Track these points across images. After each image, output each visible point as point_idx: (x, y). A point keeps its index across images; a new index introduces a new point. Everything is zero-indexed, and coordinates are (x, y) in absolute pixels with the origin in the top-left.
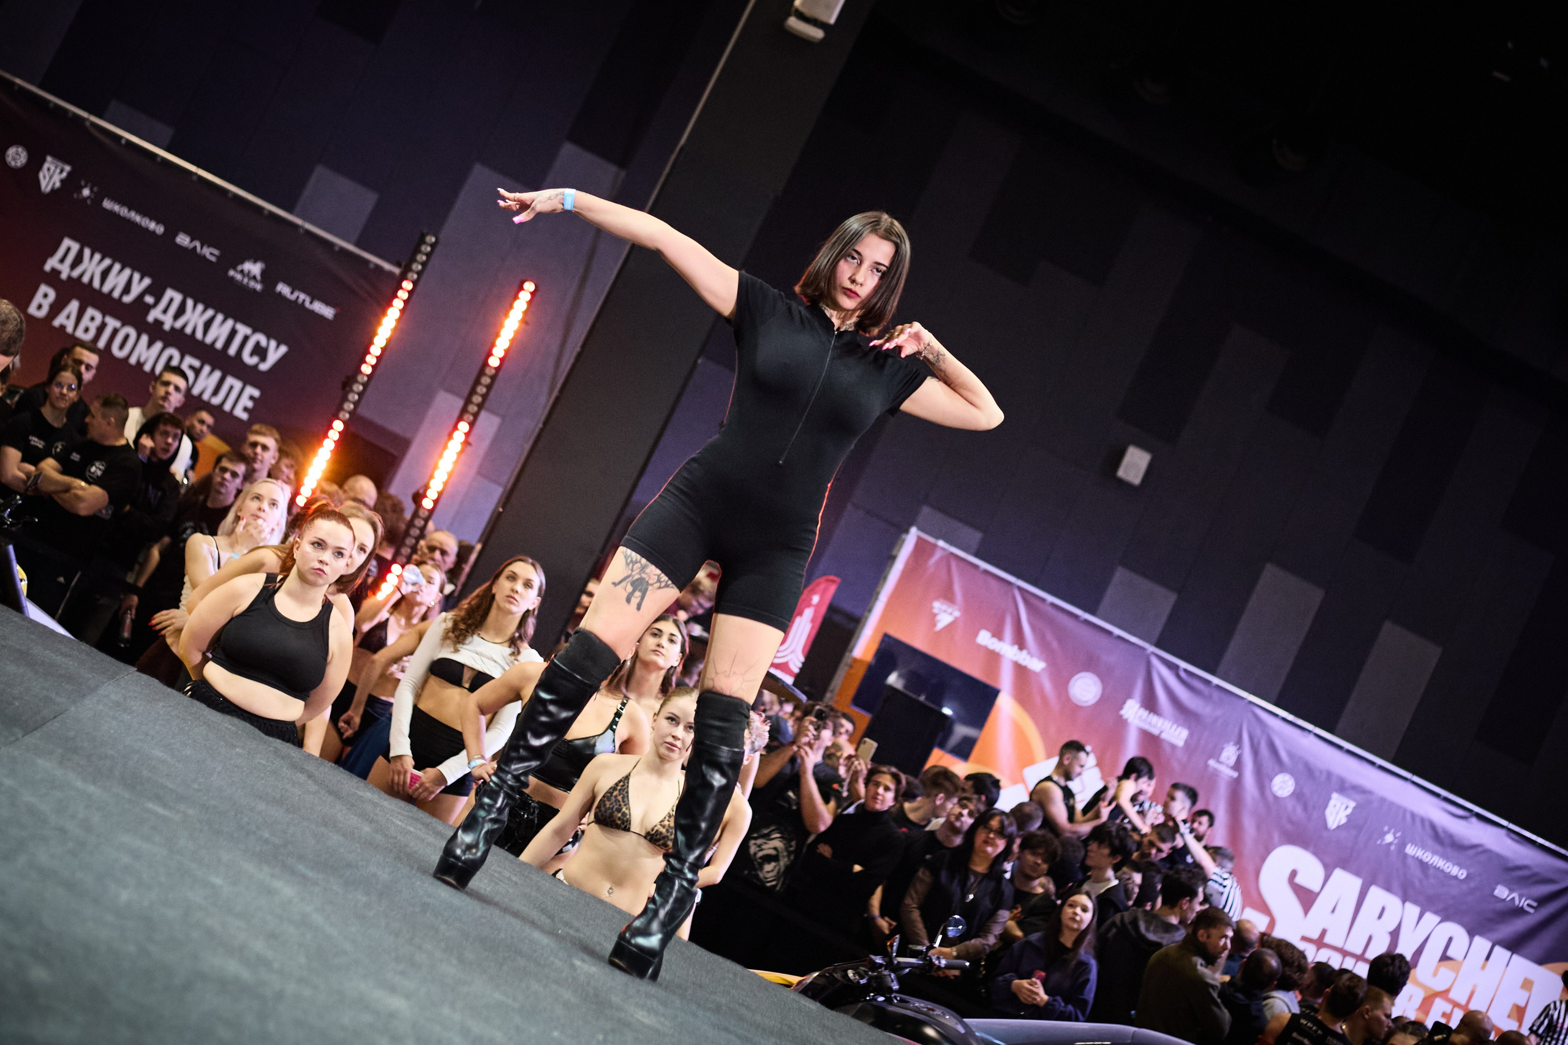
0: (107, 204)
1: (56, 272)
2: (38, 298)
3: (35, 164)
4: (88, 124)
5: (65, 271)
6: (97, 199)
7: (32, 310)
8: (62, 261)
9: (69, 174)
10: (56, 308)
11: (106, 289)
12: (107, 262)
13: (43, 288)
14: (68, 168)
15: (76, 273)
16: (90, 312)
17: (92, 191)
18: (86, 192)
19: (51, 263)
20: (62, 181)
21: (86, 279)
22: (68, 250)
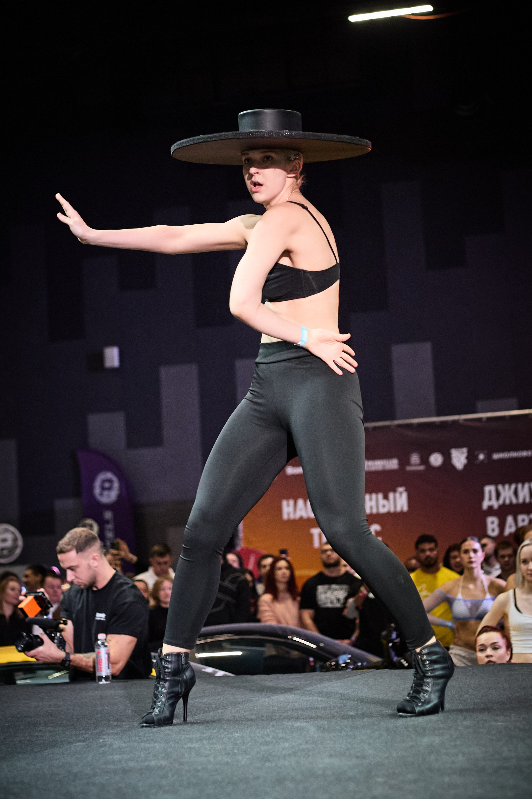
0: (496, 456)
1: (490, 508)
2: (490, 527)
3: (447, 458)
4: (461, 422)
5: (495, 504)
6: (489, 456)
7: (490, 533)
8: (490, 499)
9: (469, 452)
10: (502, 526)
11: (521, 500)
12: (513, 486)
13: (490, 520)
14: (465, 450)
15: (501, 501)
16: (520, 517)
17: (484, 454)
18: (481, 457)
19: (486, 504)
20: (467, 458)
21: (508, 502)
22: (490, 492)
